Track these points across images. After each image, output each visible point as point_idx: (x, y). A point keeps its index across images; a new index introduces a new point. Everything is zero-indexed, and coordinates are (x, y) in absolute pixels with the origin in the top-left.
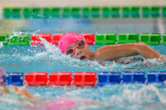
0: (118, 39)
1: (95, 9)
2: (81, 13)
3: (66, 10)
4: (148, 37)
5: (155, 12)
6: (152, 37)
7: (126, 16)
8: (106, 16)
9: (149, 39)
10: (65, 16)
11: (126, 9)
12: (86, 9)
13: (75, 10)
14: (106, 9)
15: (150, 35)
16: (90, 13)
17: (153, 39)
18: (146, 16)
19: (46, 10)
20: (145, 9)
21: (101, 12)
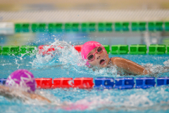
0: (111, 49)
1: (91, 25)
2: (80, 27)
3: (67, 25)
4: (136, 48)
5: (142, 27)
6: (139, 48)
7: (118, 30)
8: (101, 30)
9: (137, 49)
10: (67, 30)
11: (117, 24)
12: (84, 25)
13: (75, 25)
14: (101, 24)
15: (138, 46)
16: (88, 28)
17: (140, 49)
18: (134, 30)
19: (51, 25)
20: (134, 24)
21: (97, 27)
